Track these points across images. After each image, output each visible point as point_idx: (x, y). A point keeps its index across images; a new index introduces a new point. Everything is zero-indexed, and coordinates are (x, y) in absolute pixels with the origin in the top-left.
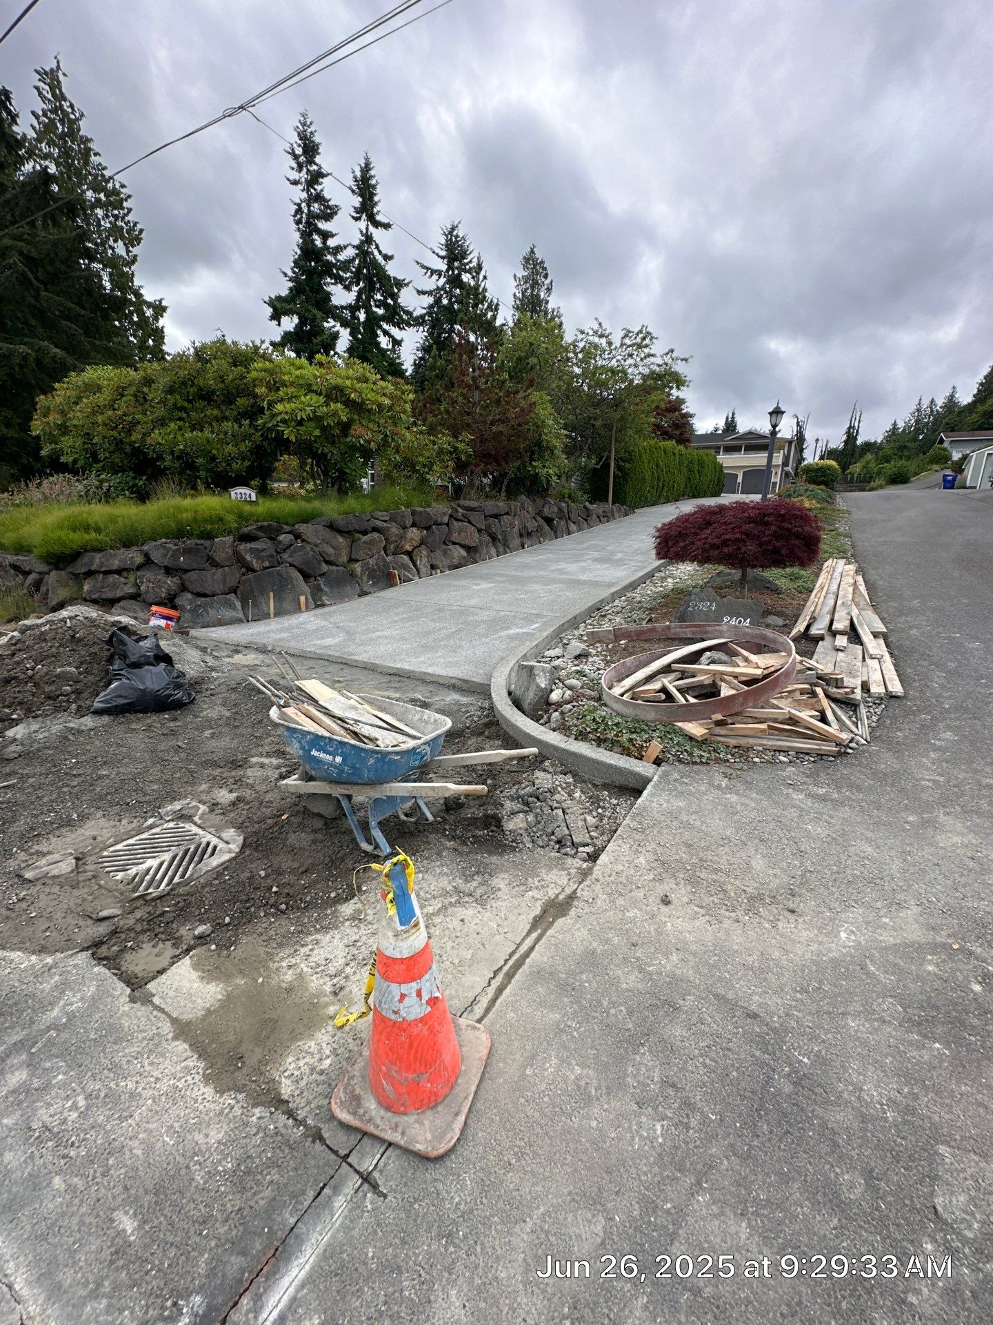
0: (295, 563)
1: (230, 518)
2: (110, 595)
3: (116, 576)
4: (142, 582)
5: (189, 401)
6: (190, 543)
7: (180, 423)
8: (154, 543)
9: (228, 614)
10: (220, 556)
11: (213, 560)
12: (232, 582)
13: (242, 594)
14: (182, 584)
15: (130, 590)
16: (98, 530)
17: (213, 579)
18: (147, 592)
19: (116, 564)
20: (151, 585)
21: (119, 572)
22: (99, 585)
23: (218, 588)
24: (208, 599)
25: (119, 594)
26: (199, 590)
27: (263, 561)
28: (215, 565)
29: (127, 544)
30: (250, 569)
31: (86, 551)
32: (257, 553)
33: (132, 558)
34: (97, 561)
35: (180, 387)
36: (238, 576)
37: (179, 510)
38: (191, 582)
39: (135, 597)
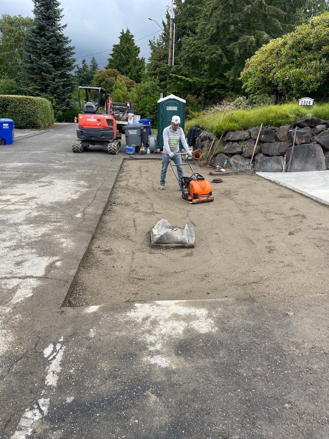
0: (319, 142)
1: (292, 116)
2: (231, 152)
3: (236, 143)
4: (244, 147)
5: (299, 52)
6: (270, 128)
7: (291, 65)
8: (254, 128)
9: (276, 166)
10: (280, 136)
11: (277, 138)
12: (282, 150)
13: (287, 157)
14: (261, 149)
15: (239, 150)
16: (236, 121)
17: (275, 147)
18: (245, 152)
19: (237, 137)
20: (248, 148)
21: (238, 141)
22: (229, 147)
23: (275, 152)
24: (269, 158)
25: (235, 151)
26: (266, 153)
27: (302, 140)
28: (278, 140)
29: (245, 129)
31: (229, 131)
32: (300, 135)
33: (245, 135)
34: (231, 135)
35: (297, 45)
36: (287, 147)
37: (270, 111)
38: (264, 148)
39: (240, 153)
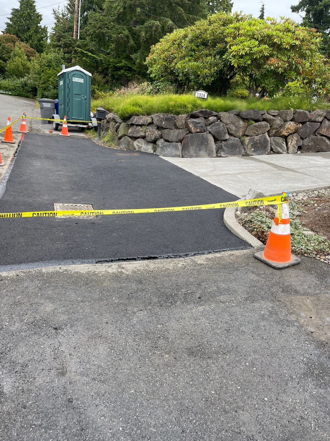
0: (211, 132)
1: (190, 106)
2: (135, 135)
3: (140, 127)
4: (147, 131)
5: (197, 46)
6: (170, 115)
7: (190, 58)
8: (156, 114)
9: (175, 152)
10: (179, 124)
11: (176, 125)
12: (181, 137)
13: (184, 143)
14: (162, 135)
15: (142, 134)
16: (140, 106)
17: (174, 134)
18: (148, 136)
19: (141, 122)
20: (150, 133)
21: (141, 126)
22: (133, 130)
23: (174, 139)
24: (169, 143)
25: (138, 135)
26: (167, 138)
27: (197, 129)
28: (177, 128)
29: (148, 114)
30: (190, 132)
31: (133, 115)
32: (195, 124)
33: (148, 120)
34: (135, 119)
35: (195, 39)
36: (184, 134)
37: (171, 100)
38: (164, 134)
39: (144, 137)
